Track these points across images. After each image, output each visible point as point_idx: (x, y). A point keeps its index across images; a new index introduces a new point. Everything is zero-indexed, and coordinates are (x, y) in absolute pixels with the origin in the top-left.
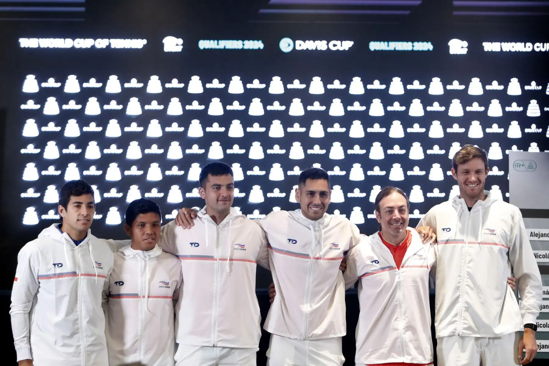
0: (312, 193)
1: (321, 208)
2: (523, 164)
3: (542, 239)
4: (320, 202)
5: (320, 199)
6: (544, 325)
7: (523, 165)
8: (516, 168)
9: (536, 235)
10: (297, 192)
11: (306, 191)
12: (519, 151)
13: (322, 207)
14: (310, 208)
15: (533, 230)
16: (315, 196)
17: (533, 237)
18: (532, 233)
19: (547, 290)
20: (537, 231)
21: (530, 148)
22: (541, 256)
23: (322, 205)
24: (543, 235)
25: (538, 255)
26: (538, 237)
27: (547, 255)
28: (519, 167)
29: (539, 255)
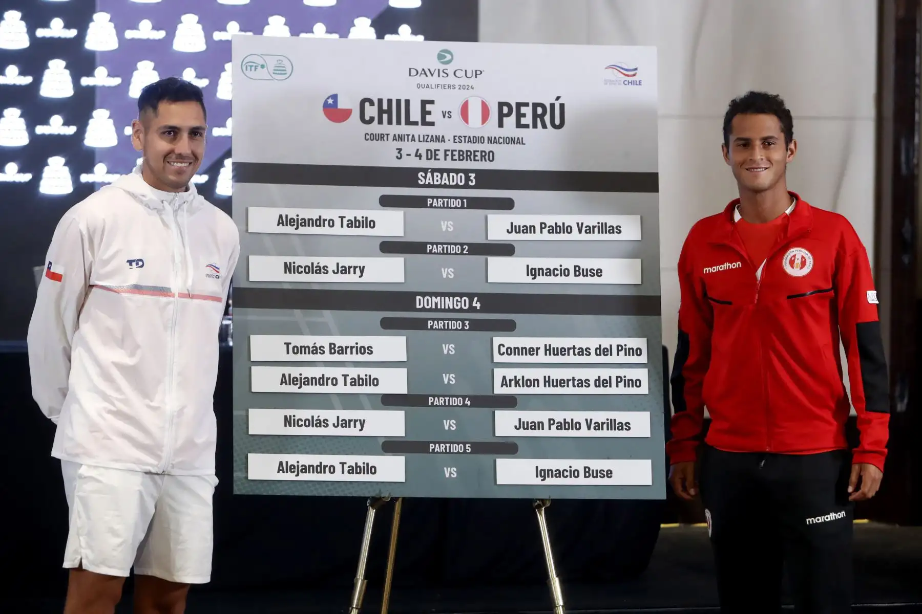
0: (173, 132)
1: (190, 163)
2: (263, 63)
3: (303, 230)
4: (189, 152)
5: (188, 142)
6: (307, 422)
7: (263, 67)
8: (248, 73)
9: (291, 222)
10: (135, 130)
11: (159, 128)
12: (243, 33)
13: (191, 161)
14: (168, 162)
15: (284, 211)
16: (178, 139)
17: (285, 227)
18: (281, 216)
19: (315, 344)
20: (292, 213)
21: (267, 28)
22: (300, 270)
23: (191, 156)
24: (305, 223)
25: (294, 266)
26: (295, 226)
27: (315, 266)
28: (255, 70)
29: (296, 265)
